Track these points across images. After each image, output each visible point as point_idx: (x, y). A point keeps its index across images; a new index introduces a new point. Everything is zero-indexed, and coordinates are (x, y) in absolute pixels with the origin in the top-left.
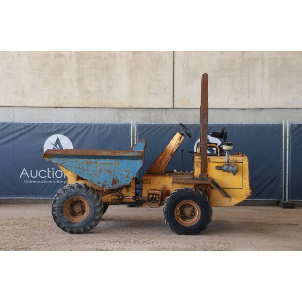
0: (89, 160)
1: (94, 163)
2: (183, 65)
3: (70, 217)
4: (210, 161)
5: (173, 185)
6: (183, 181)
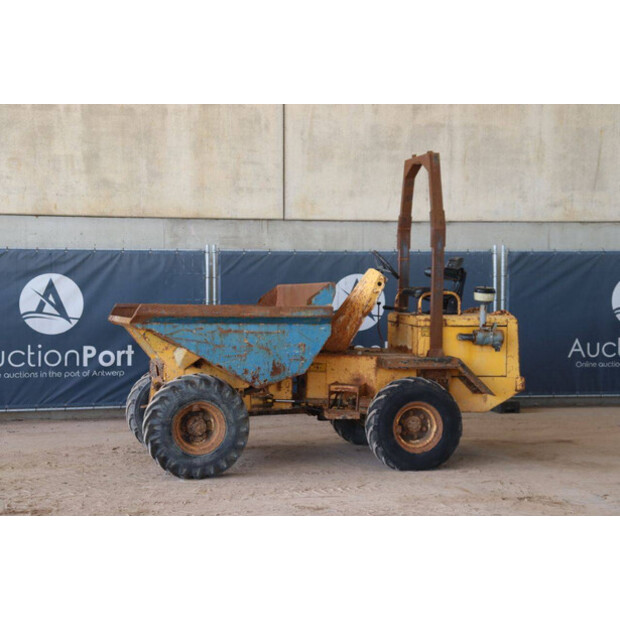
0: (224, 327)
1: (236, 331)
3: (185, 444)
4: (446, 325)
5: (376, 375)
6: (407, 365)
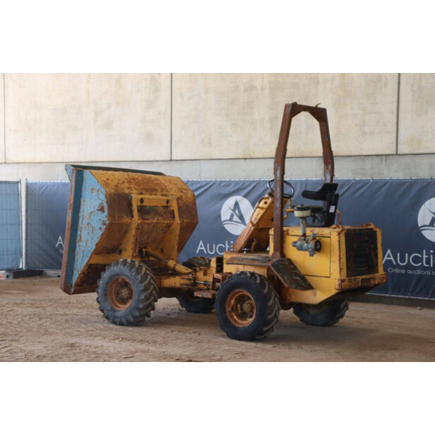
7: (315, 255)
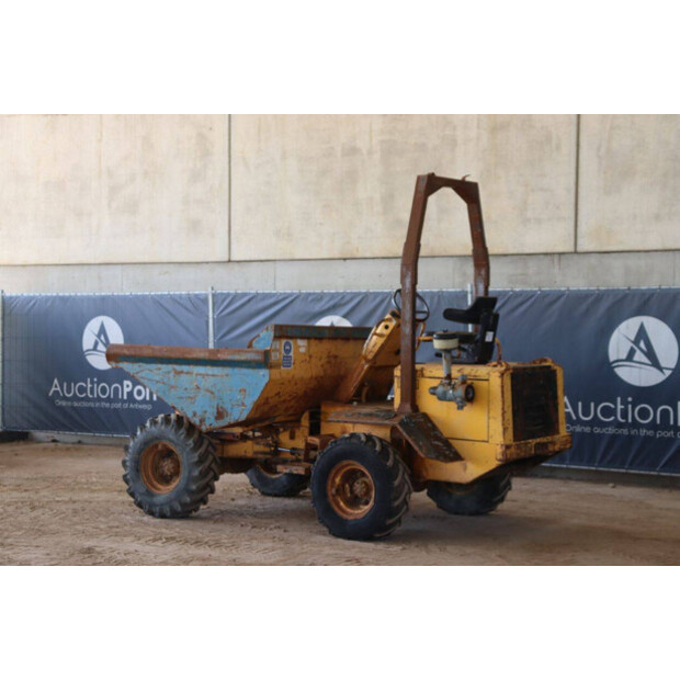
0: (178, 368)
2: (599, 149)
4: (423, 376)
7: (465, 408)
